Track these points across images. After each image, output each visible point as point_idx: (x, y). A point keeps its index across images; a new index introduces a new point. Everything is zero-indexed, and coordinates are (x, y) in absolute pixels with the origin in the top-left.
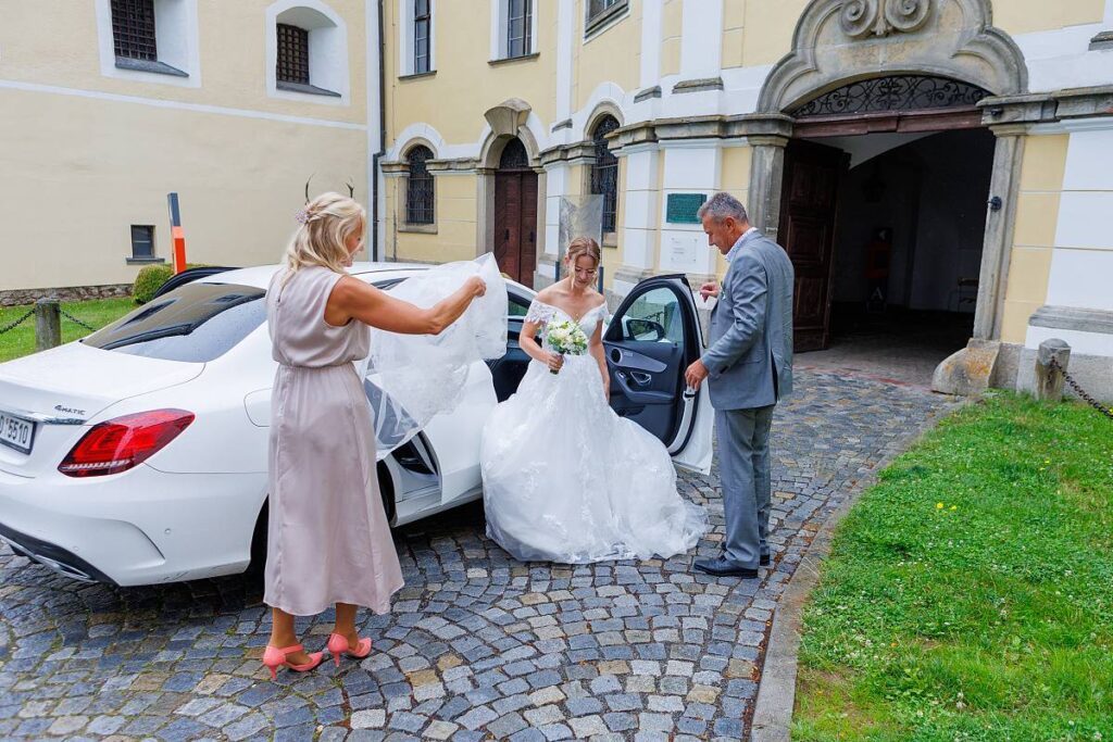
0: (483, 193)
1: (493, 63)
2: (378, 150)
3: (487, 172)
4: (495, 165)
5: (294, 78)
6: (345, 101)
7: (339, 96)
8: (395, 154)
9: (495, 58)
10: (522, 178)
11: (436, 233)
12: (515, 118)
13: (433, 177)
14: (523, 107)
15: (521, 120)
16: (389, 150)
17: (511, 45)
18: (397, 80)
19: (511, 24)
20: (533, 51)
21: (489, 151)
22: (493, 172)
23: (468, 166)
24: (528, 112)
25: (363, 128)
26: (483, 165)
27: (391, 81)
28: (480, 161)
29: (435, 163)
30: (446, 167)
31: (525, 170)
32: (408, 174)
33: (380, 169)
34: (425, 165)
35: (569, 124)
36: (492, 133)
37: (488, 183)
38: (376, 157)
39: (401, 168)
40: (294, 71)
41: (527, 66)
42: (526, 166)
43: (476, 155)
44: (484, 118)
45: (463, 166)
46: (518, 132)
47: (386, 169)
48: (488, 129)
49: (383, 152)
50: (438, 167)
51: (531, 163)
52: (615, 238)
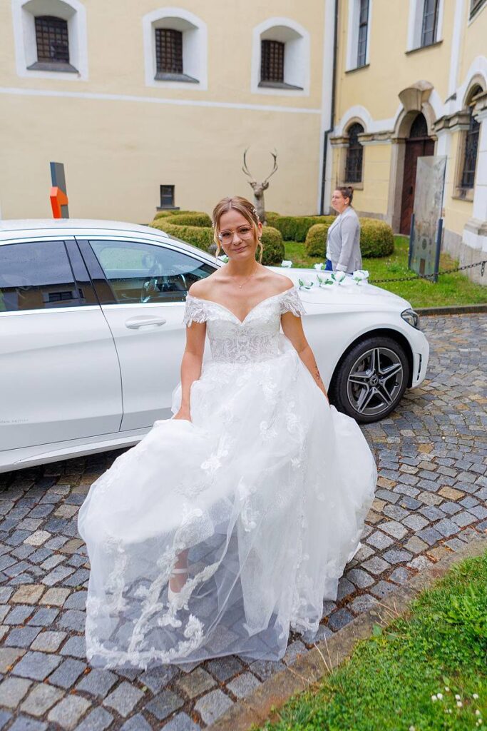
0: (395, 158)
1: (408, 53)
2: (328, 128)
3: (399, 140)
4: (406, 135)
5: (273, 78)
6: (306, 92)
7: (301, 89)
8: (340, 131)
9: (410, 48)
10: (425, 145)
11: (362, 190)
12: (420, 95)
13: (362, 146)
14: (426, 87)
15: (424, 98)
16: (336, 128)
17: (424, 36)
18: (344, 75)
19: (426, 18)
20: (438, 39)
21: (401, 124)
22: (404, 141)
23: (386, 137)
24: (430, 90)
25: (318, 112)
26: (395, 136)
27: (340, 74)
28: (394, 133)
29: (364, 136)
30: (371, 138)
31: (427, 138)
32: (347, 145)
33: (329, 142)
34: (357, 138)
35: (454, 97)
36: (403, 110)
37: (400, 150)
38: (326, 133)
39: (342, 141)
40: (274, 73)
41: (433, 52)
42: (427, 135)
43: (391, 128)
44: (397, 98)
45: (382, 138)
46: (422, 107)
47: (333, 142)
48: (401, 107)
49: (332, 129)
50: (365, 139)
51: (430, 133)
52: (473, 194)
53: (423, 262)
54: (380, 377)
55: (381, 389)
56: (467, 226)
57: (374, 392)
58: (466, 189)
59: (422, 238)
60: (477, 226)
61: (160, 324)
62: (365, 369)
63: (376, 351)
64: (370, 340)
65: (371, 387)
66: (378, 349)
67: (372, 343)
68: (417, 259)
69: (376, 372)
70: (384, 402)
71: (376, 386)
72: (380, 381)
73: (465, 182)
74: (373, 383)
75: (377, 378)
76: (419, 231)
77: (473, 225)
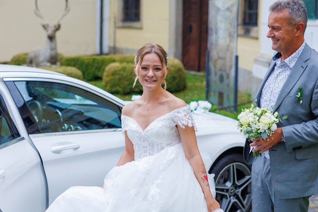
52: (257, 32)
53: (221, 95)
54: (236, 188)
55: (238, 198)
56: (256, 61)
57: (232, 201)
58: (250, 27)
59: (219, 73)
60: (265, 60)
61: (76, 149)
62: (225, 181)
63: (233, 165)
64: (228, 156)
65: (230, 196)
66: (234, 164)
67: (230, 159)
68: (214, 92)
69: (234, 184)
70: (241, 209)
71: (234, 196)
72: (237, 191)
73: (247, 21)
74: (231, 193)
75: (234, 189)
76: (215, 67)
77: (262, 60)
